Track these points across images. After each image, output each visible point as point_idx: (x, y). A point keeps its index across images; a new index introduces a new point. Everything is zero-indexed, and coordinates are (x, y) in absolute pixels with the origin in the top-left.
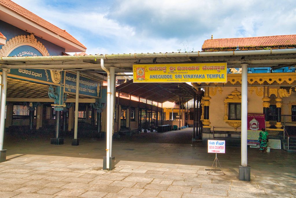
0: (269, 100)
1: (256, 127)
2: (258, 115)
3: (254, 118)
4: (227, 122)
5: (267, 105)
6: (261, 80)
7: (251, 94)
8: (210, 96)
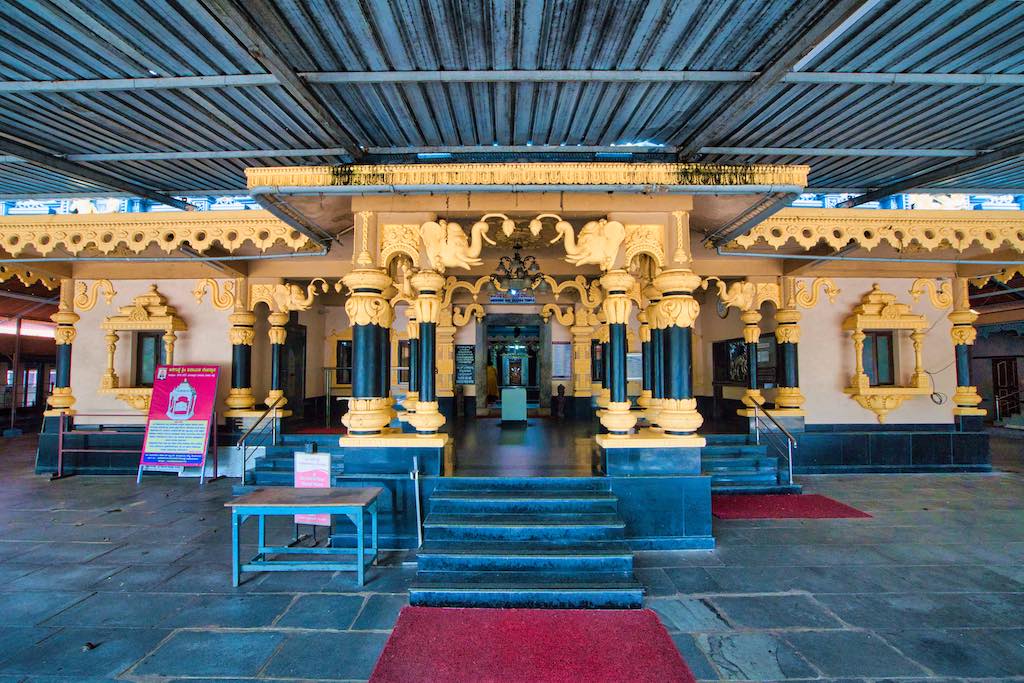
1: (185, 410)
3: (186, 380)
4: (111, 397)
7: (199, 302)
8: (76, 310)
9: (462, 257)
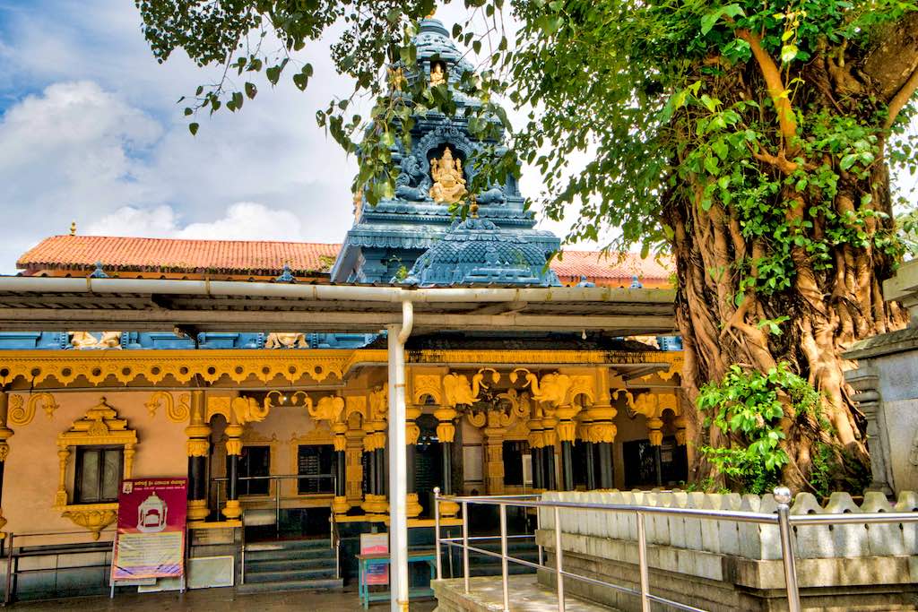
0: (205, 432)
1: (156, 522)
2: (168, 483)
3: (154, 493)
4: (67, 514)
5: (199, 449)
6: (156, 371)
7: (152, 415)
8: (10, 425)
9: (468, 397)
